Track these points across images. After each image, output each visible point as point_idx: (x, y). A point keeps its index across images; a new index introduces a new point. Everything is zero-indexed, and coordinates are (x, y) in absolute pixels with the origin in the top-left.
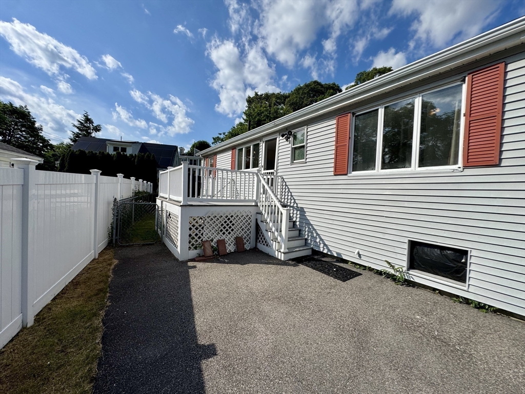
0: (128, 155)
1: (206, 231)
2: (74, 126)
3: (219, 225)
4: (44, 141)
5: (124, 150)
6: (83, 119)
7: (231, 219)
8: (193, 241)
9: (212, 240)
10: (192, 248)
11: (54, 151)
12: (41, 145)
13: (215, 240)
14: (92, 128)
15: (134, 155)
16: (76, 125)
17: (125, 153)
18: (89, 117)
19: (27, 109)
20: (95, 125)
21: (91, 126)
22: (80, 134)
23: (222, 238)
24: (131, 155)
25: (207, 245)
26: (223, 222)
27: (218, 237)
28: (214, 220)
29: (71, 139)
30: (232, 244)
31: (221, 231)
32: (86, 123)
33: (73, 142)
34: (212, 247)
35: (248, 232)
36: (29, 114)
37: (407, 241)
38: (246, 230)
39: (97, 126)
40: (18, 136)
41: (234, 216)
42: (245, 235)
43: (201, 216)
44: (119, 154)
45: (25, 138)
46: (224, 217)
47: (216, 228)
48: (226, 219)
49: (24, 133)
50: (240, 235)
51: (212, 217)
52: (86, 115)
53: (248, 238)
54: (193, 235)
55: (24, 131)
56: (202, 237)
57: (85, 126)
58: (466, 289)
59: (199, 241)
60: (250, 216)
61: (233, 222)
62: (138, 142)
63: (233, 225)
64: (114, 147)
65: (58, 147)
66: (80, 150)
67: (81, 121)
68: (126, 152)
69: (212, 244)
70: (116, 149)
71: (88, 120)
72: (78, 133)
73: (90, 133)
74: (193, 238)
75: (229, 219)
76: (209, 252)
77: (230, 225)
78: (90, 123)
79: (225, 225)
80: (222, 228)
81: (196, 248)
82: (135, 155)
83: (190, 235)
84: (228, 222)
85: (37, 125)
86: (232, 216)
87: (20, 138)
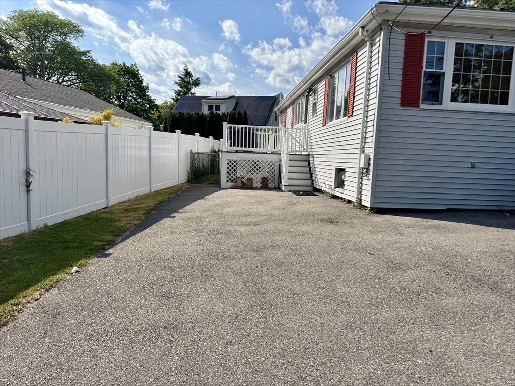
0: (221, 114)
1: (239, 171)
2: (176, 83)
3: (249, 167)
4: (151, 101)
5: (218, 108)
6: (183, 74)
7: (258, 163)
8: (230, 177)
9: (244, 178)
10: (230, 181)
11: (159, 112)
12: (148, 106)
13: (246, 178)
14: (191, 83)
15: (226, 114)
16: (177, 82)
17: (218, 112)
18: (189, 70)
19: (136, 67)
20: (194, 79)
21: (191, 81)
22: (181, 92)
23: (251, 177)
24: (224, 114)
25: (239, 180)
26: (251, 165)
27: (248, 176)
28: (244, 163)
29: (173, 99)
30: (259, 183)
31: (251, 171)
32: (186, 77)
33: (175, 101)
34: (243, 182)
35: (272, 175)
36: (138, 73)
37: (335, 169)
38: (270, 173)
39: (197, 79)
40: (130, 98)
41: (260, 161)
42: (270, 177)
43: (235, 159)
44: (212, 113)
45: (135, 99)
46: (251, 161)
47: (246, 169)
48: (253, 163)
49: (134, 94)
50: (266, 177)
51: (242, 161)
52: (185, 68)
53: (272, 179)
54: (230, 173)
55: (134, 92)
56: (237, 175)
57: (185, 82)
58: (342, 192)
59: (235, 177)
60: (273, 162)
61: (260, 166)
62: (233, 97)
63: (260, 168)
64: (209, 106)
65: (163, 108)
66: (179, 112)
67: (181, 76)
68: (220, 110)
69: (244, 180)
70: (210, 107)
71: (188, 74)
72: (179, 91)
73: (190, 90)
74: (230, 175)
75: (256, 163)
76: (239, 184)
77: (257, 167)
78: (189, 77)
79: (253, 167)
80: (251, 169)
81: (232, 182)
82: (228, 113)
83: (228, 173)
84: (255, 165)
85: (144, 84)
86: (258, 161)
87: (131, 100)
